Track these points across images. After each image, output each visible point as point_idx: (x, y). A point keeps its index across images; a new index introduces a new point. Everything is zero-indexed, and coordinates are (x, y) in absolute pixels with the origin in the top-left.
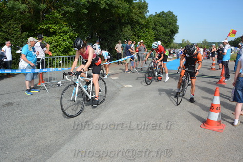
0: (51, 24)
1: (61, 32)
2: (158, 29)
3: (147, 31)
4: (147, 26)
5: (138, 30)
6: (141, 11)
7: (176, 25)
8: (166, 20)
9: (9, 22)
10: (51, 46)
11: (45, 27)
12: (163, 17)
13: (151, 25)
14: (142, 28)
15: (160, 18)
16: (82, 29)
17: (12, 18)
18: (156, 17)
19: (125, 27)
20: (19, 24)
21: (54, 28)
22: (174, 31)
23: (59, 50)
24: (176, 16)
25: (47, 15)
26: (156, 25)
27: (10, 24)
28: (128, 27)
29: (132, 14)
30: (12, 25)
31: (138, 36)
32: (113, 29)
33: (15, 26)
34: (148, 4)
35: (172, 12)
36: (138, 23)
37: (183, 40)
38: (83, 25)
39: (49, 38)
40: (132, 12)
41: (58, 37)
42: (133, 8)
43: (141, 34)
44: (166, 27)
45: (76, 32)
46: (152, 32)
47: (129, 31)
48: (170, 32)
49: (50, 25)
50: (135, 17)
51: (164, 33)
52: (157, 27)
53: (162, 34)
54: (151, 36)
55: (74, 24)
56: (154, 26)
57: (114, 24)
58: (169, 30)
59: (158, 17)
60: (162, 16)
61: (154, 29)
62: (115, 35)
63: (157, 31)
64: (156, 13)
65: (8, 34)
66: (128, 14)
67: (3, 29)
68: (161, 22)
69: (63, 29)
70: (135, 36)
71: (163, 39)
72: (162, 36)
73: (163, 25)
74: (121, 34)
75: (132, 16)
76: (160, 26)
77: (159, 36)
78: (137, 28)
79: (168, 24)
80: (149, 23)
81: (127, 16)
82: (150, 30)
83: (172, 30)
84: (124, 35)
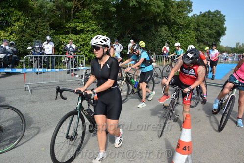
0: (79, 22)
1: (89, 31)
2: (201, 30)
3: (187, 32)
4: (187, 27)
6: (180, 10)
7: (223, 26)
8: (212, 20)
9: (37, 21)
10: (78, 45)
11: (72, 25)
12: (209, 17)
13: (193, 25)
14: (181, 29)
15: (205, 18)
16: (112, 28)
17: (41, 16)
18: (200, 18)
19: (161, 27)
20: (47, 22)
21: (81, 26)
22: (221, 33)
23: (86, 49)
24: (225, 16)
25: (77, 14)
26: (199, 26)
27: (38, 22)
28: (164, 27)
29: (169, 13)
30: (39, 23)
31: (176, 38)
32: (147, 28)
33: (43, 24)
34: (192, 3)
35: (220, 12)
36: (175, 23)
37: (237, 44)
38: (112, 24)
39: (76, 36)
40: (170, 11)
41: (86, 36)
42: (172, 6)
44: (211, 29)
45: (106, 31)
46: (193, 34)
47: (165, 32)
48: (215, 34)
49: (78, 24)
50: (173, 16)
51: (208, 35)
52: (201, 28)
53: (205, 36)
54: (192, 38)
55: (103, 22)
56: (197, 27)
57: (148, 23)
58: (214, 31)
59: (203, 17)
61: (197, 30)
62: (149, 35)
63: (200, 33)
64: (201, 12)
65: (36, 32)
66: (164, 13)
67: (30, 27)
68: (205, 22)
69: (91, 28)
70: (173, 37)
71: (206, 41)
72: (206, 38)
73: (208, 26)
74: (156, 34)
75: (168, 15)
76: (205, 27)
77: (202, 38)
78: (174, 28)
79: (213, 24)
80: (190, 23)
81: (163, 16)
82: (191, 31)
83: (218, 31)
84: (159, 35)
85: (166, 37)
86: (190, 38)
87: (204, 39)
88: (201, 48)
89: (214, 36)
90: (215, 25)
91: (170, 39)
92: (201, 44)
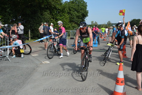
2: (72, 13)
3: (63, 15)
4: (63, 11)
5: (56, 14)
7: (86, 10)
8: (78, 6)
13: (67, 10)
14: (59, 12)
15: (73, 4)
18: (70, 4)
19: (45, 11)
22: (85, 15)
24: (86, 3)
26: (70, 10)
28: (47, 12)
29: (50, 1)
31: (56, 19)
36: (55, 8)
37: (92, 22)
43: (58, 17)
44: (78, 12)
46: (67, 16)
47: (48, 15)
48: (81, 16)
50: (53, 3)
51: (77, 16)
52: (71, 11)
53: (75, 17)
54: (67, 19)
56: (69, 11)
58: (81, 14)
59: (72, 3)
60: (75, 2)
61: (69, 13)
63: (71, 15)
68: (74, 7)
70: (53, 19)
71: (76, 21)
72: (76, 19)
73: (76, 10)
74: (41, 17)
75: (50, 2)
76: (74, 10)
77: (73, 19)
78: (54, 12)
79: (80, 9)
80: (65, 8)
81: (46, 3)
82: (66, 14)
83: (83, 14)
84: (44, 18)
85: (49, 19)
86: (65, 19)
87: (74, 20)
88: (73, 26)
89: (81, 17)
90: (81, 10)
91: (52, 21)
92: (72, 23)
